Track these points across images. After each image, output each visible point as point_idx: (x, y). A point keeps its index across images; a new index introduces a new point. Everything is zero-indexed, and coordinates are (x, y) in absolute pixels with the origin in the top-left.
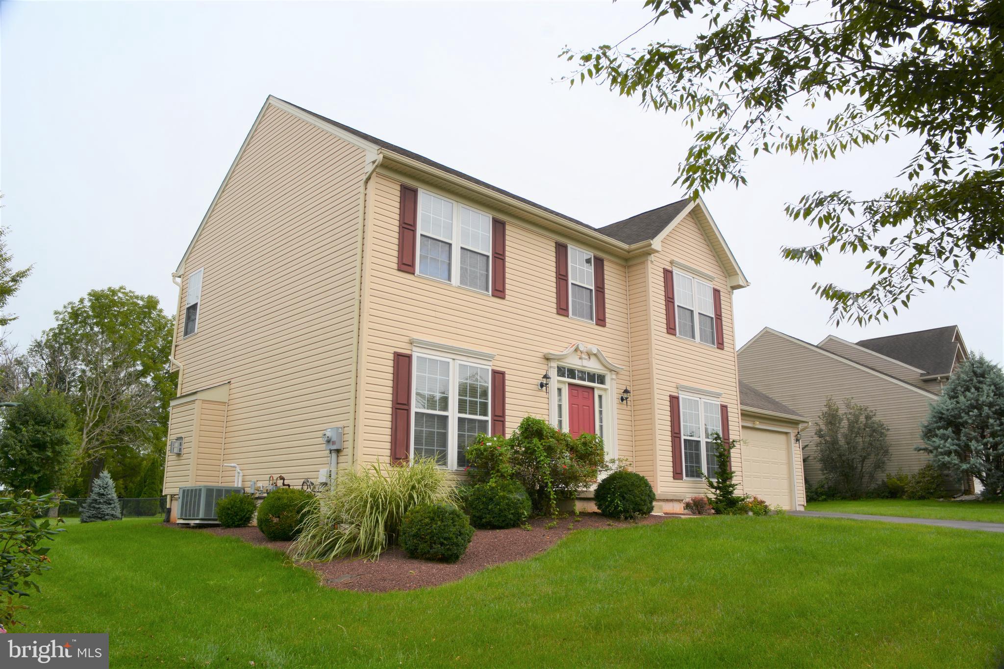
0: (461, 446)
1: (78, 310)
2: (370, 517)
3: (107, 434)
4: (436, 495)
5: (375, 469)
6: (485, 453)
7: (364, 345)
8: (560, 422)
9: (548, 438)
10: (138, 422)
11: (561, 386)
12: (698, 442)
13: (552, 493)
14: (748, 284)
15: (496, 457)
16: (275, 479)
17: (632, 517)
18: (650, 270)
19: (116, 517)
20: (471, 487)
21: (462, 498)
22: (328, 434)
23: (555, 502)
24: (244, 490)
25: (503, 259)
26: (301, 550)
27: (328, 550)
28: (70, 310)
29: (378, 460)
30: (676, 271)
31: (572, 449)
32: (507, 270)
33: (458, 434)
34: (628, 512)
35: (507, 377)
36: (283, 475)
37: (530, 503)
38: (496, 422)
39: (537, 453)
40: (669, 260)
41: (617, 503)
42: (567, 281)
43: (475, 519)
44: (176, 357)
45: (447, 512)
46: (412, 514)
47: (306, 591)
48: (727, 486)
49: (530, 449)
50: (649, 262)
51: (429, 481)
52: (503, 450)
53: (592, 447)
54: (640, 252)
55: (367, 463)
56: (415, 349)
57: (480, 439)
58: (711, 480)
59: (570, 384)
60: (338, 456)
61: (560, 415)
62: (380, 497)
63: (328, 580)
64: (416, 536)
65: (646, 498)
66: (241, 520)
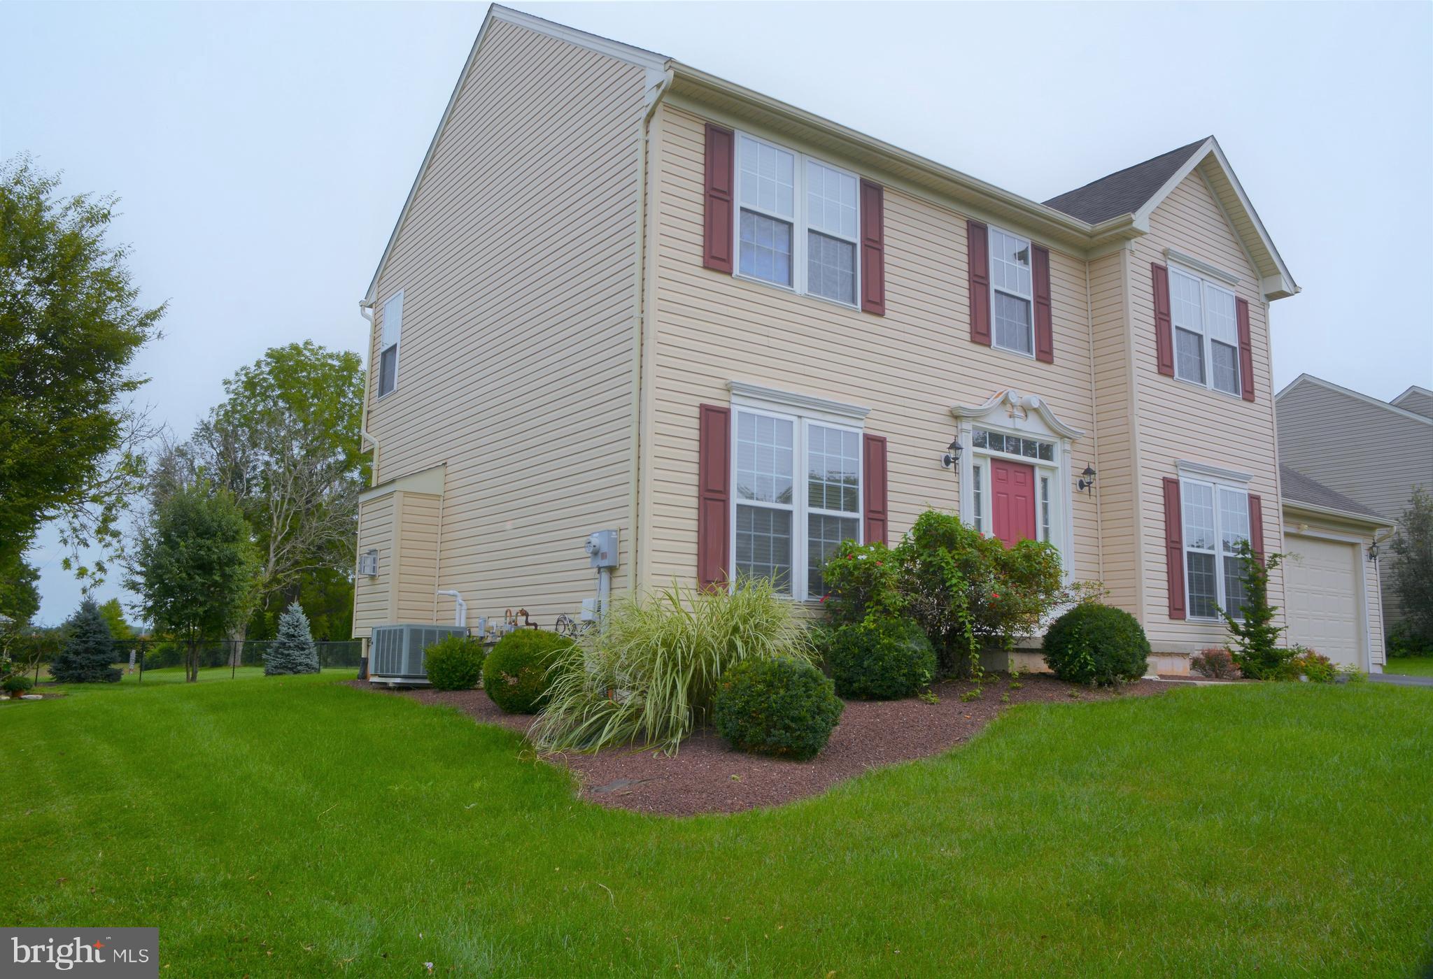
0: (813, 562)
1: (254, 377)
2: (662, 680)
3: (301, 552)
4: (775, 642)
5: (671, 598)
6: (856, 573)
7: (650, 393)
8: (978, 522)
9: (964, 548)
10: (342, 533)
11: (979, 462)
12: (1211, 557)
13: (973, 640)
14: (1296, 290)
15: (875, 580)
16: (514, 614)
17: (1110, 683)
18: (1130, 267)
19: (313, 668)
20: (832, 630)
21: (817, 646)
22: (595, 540)
23: (977, 656)
24: (470, 632)
25: (879, 250)
26: (549, 733)
27: (594, 733)
28: (243, 378)
29: (675, 583)
30: (1172, 268)
31: (1005, 566)
32: (887, 268)
33: (809, 541)
34: (1104, 674)
35: (889, 446)
36: (525, 608)
37: (934, 657)
38: (872, 522)
39: (946, 572)
40: (1160, 249)
41: (1085, 658)
42: (987, 286)
43: (840, 682)
44: (369, 430)
45: (795, 673)
46: (734, 675)
47: (551, 808)
48: (1263, 630)
49: (932, 566)
50: (1128, 252)
51: (762, 619)
52: (886, 567)
53: (1039, 563)
54: (1111, 236)
55: (656, 589)
56: (734, 399)
57: (846, 549)
58: (1235, 620)
59: (994, 460)
60: (611, 578)
61: (978, 512)
62: (679, 645)
63: (591, 788)
64: (740, 713)
65: (1137, 651)
66: (463, 678)
